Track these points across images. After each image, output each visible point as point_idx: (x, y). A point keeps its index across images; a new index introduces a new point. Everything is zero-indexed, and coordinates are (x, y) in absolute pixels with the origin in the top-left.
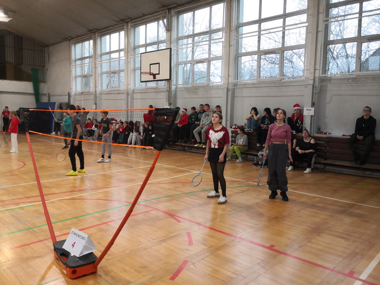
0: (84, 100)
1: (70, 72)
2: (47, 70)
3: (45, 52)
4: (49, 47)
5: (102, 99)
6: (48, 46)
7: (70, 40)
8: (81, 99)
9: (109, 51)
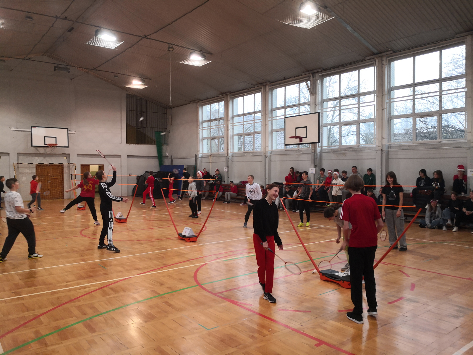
0: (212, 162)
1: (197, 134)
3: (167, 114)
4: (173, 109)
5: (234, 162)
6: (171, 108)
7: (197, 102)
8: (208, 162)
9: (242, 113)
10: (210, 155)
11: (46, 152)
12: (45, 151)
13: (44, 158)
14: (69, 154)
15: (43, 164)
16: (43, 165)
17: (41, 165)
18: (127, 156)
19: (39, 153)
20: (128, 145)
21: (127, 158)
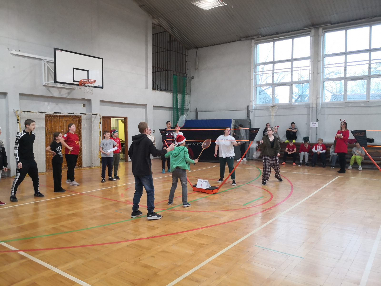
0: (275, 116)
1: (250, 80)
2: (193, 79)
3: (187, 55)
4: (200, 49)
5: (324, 114)
6: (197, 48)
7: (251, 39)
8: (268, 115)
9: (344, 51)
10: (272, 107)
11: (62, 95)
12: (60, 93)
13: (57, 105)
14: (90, 101)
15: (60, 113)
16: (60, 116)
17: (57, 116)
18: (154, 106)
19: (51, 96)
20: (154, 91)
21: (153, 109)
